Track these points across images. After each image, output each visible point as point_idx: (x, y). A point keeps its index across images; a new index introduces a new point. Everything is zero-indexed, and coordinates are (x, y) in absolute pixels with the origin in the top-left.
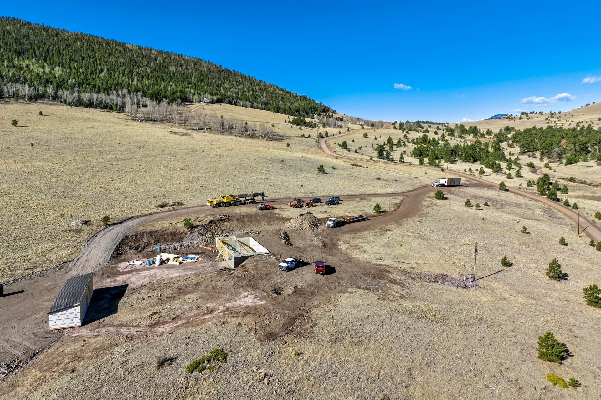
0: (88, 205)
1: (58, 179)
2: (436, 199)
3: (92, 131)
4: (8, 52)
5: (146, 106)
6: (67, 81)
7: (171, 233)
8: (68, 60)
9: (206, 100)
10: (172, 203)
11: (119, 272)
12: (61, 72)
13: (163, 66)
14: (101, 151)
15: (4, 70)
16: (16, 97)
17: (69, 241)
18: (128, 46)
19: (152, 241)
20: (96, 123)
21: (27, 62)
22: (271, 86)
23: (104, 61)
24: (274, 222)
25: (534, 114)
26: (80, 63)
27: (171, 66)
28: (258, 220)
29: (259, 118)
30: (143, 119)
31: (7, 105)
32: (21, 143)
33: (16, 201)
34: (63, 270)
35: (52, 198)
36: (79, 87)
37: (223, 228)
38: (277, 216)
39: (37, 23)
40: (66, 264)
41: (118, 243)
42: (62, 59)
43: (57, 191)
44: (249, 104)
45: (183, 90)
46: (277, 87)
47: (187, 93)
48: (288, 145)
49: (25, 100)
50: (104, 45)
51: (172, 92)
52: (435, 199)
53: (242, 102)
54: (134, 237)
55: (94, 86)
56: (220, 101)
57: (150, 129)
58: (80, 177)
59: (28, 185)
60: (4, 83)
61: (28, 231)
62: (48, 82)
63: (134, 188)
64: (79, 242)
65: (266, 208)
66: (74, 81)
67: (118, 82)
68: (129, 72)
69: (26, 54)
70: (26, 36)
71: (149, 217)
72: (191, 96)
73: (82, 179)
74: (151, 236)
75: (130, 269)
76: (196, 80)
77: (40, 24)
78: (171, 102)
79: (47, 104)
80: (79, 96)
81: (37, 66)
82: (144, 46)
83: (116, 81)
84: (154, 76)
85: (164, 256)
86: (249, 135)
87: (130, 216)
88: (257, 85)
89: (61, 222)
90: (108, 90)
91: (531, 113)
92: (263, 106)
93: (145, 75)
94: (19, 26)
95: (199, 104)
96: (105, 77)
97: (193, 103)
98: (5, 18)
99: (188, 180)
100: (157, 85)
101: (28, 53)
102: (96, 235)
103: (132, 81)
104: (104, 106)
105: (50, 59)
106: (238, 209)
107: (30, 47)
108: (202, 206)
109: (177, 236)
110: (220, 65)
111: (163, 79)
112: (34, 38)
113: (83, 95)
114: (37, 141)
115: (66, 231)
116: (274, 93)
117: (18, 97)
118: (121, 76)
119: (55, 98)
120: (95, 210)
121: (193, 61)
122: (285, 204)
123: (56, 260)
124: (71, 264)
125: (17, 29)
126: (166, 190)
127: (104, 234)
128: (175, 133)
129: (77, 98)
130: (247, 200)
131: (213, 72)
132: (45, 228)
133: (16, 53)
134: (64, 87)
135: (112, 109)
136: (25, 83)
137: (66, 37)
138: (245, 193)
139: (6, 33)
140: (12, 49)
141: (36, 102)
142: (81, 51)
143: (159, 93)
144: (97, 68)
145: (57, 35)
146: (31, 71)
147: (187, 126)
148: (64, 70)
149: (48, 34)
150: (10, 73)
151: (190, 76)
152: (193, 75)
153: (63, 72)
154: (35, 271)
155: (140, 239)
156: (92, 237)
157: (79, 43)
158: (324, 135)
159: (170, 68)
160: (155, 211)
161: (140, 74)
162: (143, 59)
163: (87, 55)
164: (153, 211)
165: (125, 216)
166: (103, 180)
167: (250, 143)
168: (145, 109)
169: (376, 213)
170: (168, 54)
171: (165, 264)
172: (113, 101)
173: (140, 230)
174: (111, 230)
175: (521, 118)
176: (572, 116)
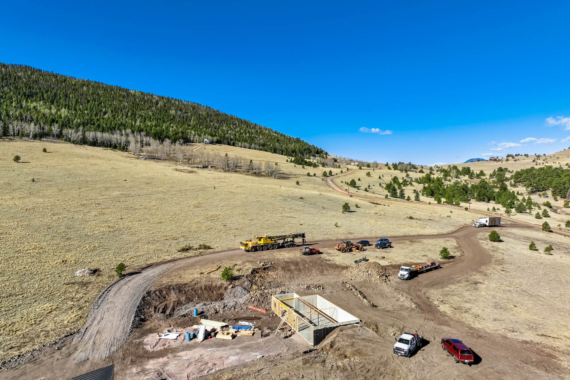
0: (95, 248)
1: (60, 217)
2: (491, 241)
3: (96, 167)
4: (17, 95)
5: (149, 145)
6: (72, 121)
7: (206, 286)
8: (74, 103)
9: (207, 140)
10: (197, 246)
11: (146, 352)
12: (66, 113)
13: (164, 110)
14: (106, 187)
15: (12, 110)
16: (21, 135)
17: (72, 299)
18: (131, 91)
19: (183, 299)
20: (100, 160)
21: (34, 104)
22: (266, 129)
23: (108, 104)
24: (328, 270)
25: (520, 156)
26: (85, 105)
27: (172, 110)
28: (307, 268)
29: (260, 157)
30: (146, 157)
31: (11, 143)
32: (22, 178)
33: (8, 243)
34: (64, 349)
35: (52, 239)
36: (84, 127)
37: (270, 280)
38: (328, 262)
39: (47, 71)
40: (69, 338)
41: (139, 302)
42: (68, 102)
43: (59, 231)
44: (247, 145)
45: (184, 131)
46: (272, 130)
47: (188, 133)
48: (298, 183)
49: (30, 138)
50: (109, 90)
51: (174, 133)
52: (489, 241)
53: (240, 143)
54: (157, 293)
55: (99, 126)
56: (219, 142)
57: (155, 166)
58: (85, 215)
59: (25, 223)
60: (10, 121)
61: (19, 284)
62: (53, 121)
63: (147, 228)
64: (86, 301)
65: (312, 252)
66: (79, 121)
67: (122, 123)
68: (132, 114)
69: (35, 97)
70: (36, 81)
71: (172, 264)
72: (192, 137)
73: (87, 217)
74: (180, 291)
75: (162, 348)
76: (195, 122)
77: (50, 71)
78: (174, 141)
79: (51, 142)
80: (84, 135)
81: (44, 107)
82: (145, 92)
83: (119, 122)
84: (155, 118)
85: (207, 325)
86: (255, 173)
87: (149, 263)
88: (253, 128)
89: (62, 272)
90: (112, 130)
91: (516, 155)
92: (261, 147)
93: (147, 117)
94: (30, 72)
95: (199, 144)
96: (109, 118)
97: (194, 144)
98: (17, 66)
99: (207, 219)
100: (159, 126)
101: (36, 96)
102: (108, 290)
103: (135, 122)
104: (107, 144)
105: (57, 102)
106: (278, 254)
107: (38, 91)
108: (234, 250)
109: (214, 292)
110: (217, 109)
111: (164, 122)
112: (44, 83)
113: (87, 134)
114: (39, 177)
115: (68, 284)
116: (269, 135)
117: (23, 135)
118: (124, 117)
119: (59, 136)
120: (104, 254)
121: (192, 106)
122: (331, 246)
123: (54, 330)
124: (76, 339)
125: (28, 75)
126: (185, 230)
127: (119, 289)
128: (181, 171)
129: (81, 137)
130: (287, 242)
131: (211, 116)
132: (41, 280)
133: (25, 96)
134: (69, 126)
135: (115, 147)
136: (31, 121)
137: (73, 83)
138: (283, 234)
139: (17, 79)
140: (22, 92)
141: (40, 140)
142: (87, 95)
143: (161, 133)
144: (102, 110)
145: (65, 81)
146: (38, 112)
147: (192, 164)
148: (70, 111)
149: (57, 80)
150: (17, 113)
151: (190, 119)
152: (193, 118)
153: (69, 113)
154: (23, 350)
155: (167, 296)
156: (103, 293)
157: (85, 88)
158: (328, 174)
159: (171, 111)
160: (179, 257)
161: (142, 116)
162: (145, 103)
163: (92, 98)
164: (175, 256)
165: (143, 264)
166: (110, 219)
167: (259, 181)
168: (149, 148)
169: (443, 259)
170: (168, 99)
171: (211, 337)
172: (117, 140)
173: (164, 282)
174: (127, 282)
175: (507, 160)
176: (558, 158)
